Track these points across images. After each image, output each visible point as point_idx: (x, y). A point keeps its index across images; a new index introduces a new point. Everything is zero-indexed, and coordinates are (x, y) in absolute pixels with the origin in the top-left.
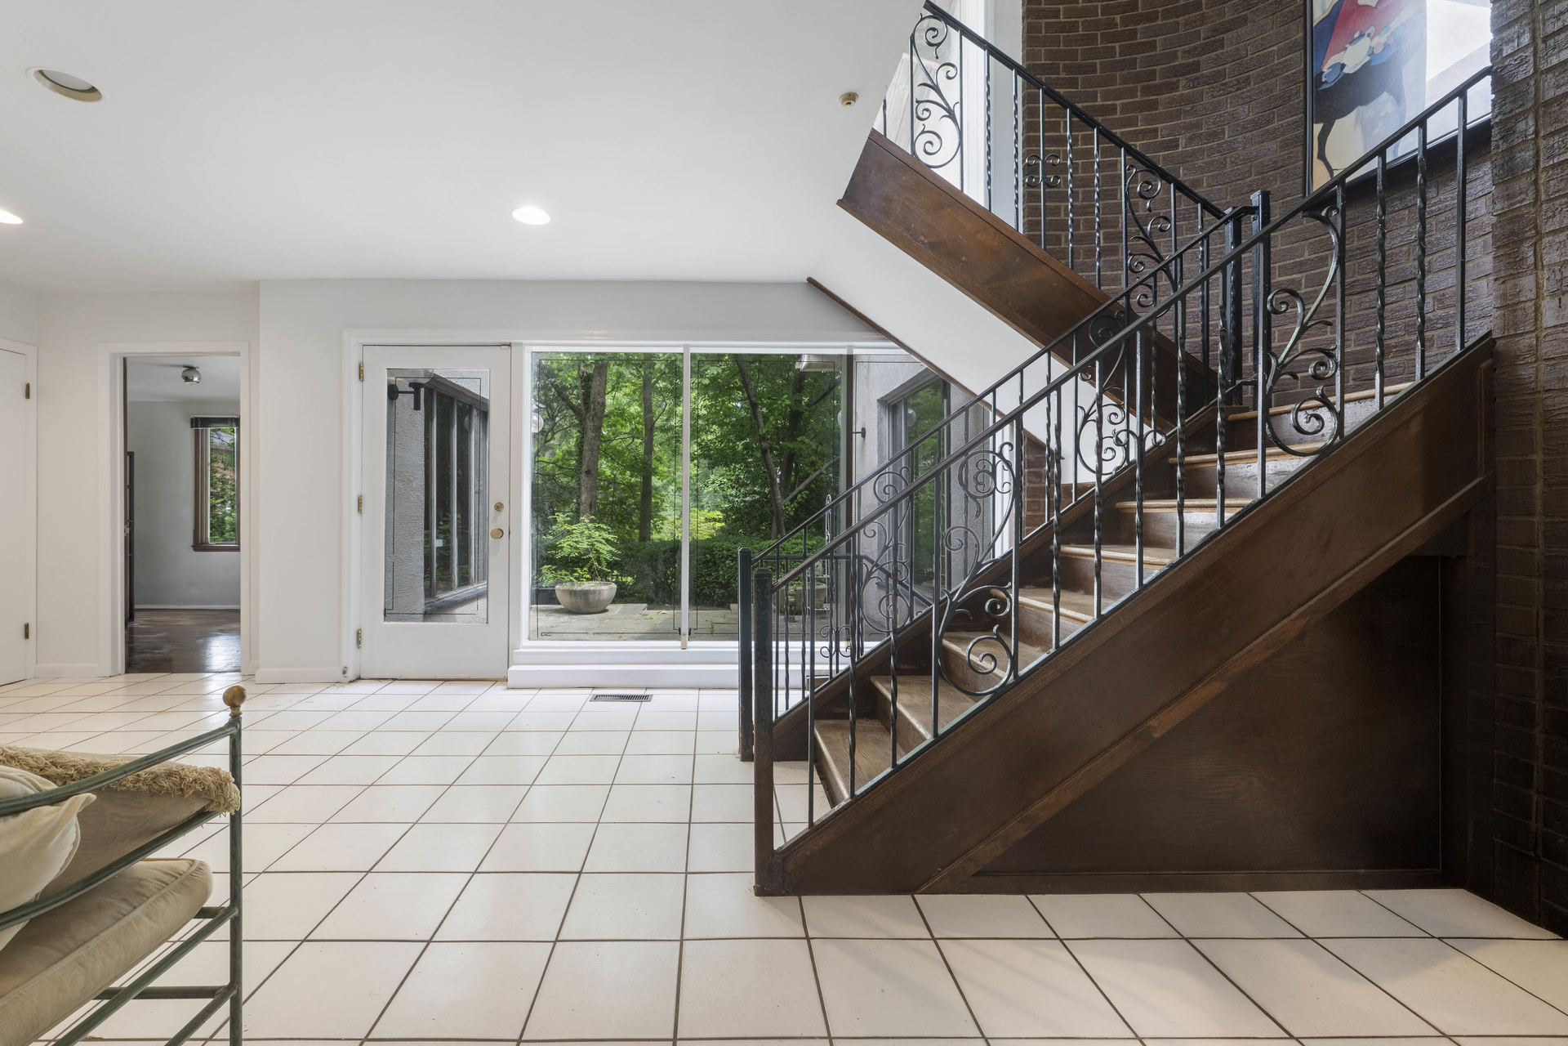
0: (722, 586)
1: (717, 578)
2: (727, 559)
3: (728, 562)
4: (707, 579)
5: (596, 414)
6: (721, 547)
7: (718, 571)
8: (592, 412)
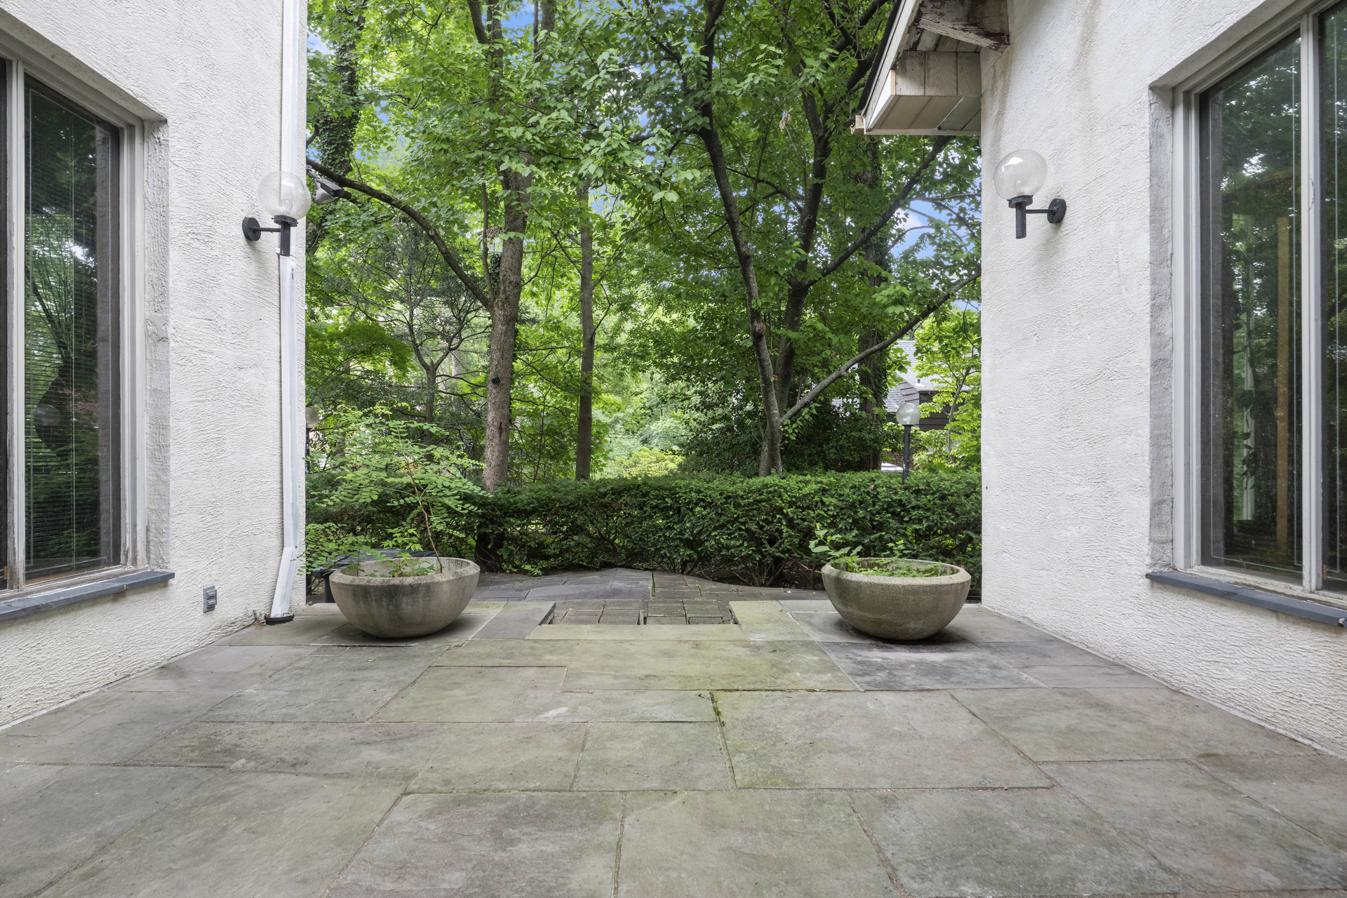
0: (688, 544)
1: (681, 533)
2: (697, 504)
3: (698, 509)
4: (667, 534)
5: (507, 298)
6: (687, 486)
7: (681, 521)
8: (502, 296)
